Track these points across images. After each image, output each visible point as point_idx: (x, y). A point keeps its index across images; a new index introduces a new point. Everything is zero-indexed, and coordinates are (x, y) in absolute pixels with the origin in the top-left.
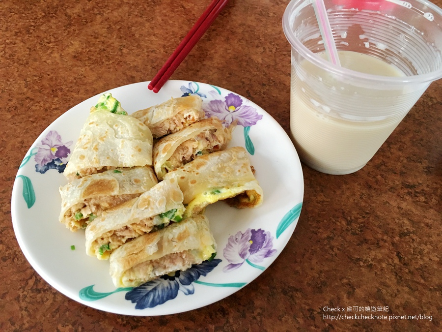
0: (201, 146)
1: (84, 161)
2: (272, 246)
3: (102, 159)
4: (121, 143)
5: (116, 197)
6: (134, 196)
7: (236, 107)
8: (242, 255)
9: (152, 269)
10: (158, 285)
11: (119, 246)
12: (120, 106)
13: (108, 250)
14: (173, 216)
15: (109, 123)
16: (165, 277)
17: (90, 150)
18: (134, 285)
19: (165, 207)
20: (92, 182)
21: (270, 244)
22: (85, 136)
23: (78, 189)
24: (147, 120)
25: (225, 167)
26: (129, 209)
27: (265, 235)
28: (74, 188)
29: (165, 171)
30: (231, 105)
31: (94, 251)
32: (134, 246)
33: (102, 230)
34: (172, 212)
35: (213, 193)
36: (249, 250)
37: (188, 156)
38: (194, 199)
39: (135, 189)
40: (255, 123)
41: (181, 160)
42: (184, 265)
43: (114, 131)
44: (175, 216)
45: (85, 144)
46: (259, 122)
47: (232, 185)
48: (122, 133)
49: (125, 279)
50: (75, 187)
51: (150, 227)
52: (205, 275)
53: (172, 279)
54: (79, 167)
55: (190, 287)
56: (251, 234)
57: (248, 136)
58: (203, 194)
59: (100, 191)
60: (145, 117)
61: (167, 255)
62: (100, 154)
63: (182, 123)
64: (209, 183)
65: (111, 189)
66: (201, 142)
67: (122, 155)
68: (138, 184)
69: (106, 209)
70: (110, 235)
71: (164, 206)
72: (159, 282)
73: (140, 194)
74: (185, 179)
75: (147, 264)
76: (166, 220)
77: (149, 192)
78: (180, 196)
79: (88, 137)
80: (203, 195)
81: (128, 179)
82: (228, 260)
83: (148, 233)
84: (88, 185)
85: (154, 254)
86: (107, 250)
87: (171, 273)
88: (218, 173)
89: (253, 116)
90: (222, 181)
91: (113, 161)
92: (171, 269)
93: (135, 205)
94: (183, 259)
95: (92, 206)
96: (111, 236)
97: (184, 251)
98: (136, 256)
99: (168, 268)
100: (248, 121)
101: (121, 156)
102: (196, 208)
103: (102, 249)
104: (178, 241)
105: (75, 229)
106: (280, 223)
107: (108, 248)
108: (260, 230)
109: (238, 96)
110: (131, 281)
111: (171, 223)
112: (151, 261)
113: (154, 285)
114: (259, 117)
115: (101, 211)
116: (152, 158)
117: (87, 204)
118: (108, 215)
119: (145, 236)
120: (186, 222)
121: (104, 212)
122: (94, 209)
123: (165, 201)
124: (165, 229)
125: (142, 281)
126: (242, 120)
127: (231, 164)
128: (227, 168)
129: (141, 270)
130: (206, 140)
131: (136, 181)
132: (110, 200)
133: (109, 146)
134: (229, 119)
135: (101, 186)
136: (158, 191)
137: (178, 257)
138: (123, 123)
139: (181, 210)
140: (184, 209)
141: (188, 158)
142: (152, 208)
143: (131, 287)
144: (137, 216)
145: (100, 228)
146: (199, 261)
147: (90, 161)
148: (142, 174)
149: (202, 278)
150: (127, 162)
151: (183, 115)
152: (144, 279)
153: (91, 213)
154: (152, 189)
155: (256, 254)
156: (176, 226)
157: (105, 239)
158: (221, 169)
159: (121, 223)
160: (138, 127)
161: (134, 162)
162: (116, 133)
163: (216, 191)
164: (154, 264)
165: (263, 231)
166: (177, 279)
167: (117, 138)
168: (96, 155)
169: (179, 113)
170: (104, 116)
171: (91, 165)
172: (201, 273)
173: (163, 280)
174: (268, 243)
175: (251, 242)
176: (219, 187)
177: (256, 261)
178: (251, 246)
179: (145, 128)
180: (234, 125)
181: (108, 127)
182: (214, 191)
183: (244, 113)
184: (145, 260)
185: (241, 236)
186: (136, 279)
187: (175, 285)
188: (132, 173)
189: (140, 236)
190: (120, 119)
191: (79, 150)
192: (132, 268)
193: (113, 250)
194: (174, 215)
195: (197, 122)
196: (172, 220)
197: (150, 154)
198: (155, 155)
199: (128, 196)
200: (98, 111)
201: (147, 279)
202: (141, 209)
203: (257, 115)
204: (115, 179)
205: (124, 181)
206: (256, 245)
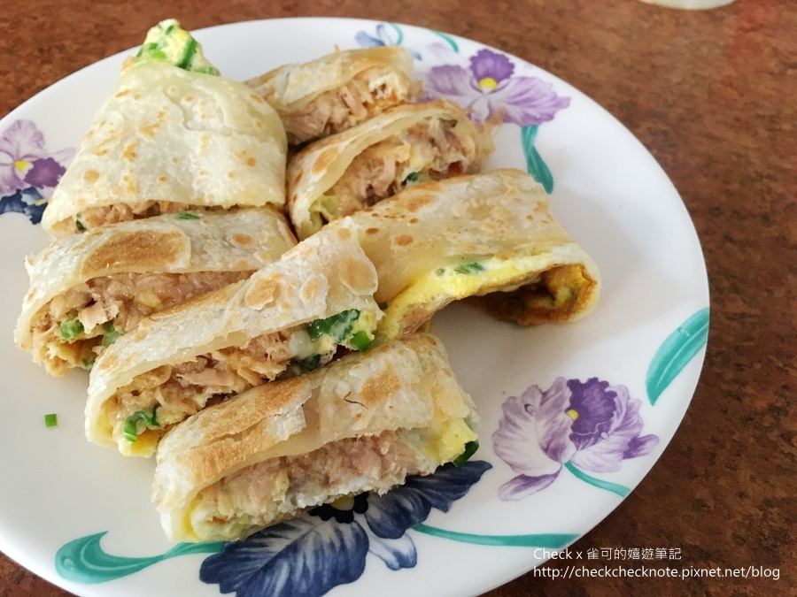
0: (419, 159)
1: (96, 184)
2: (640, 425)
3: (147, 181)
4: (201, 143)
5: (182, 279)
6: (231, 277)
7: (498, 80)
8: (553, 451)
9: (285, 487)
10: (303, 537)
11: (187, 417)
12: (201, 54)
13: (153, 428)
14: (347, 331)
15: (169, 92)
16: (325, 512)
17: (115, 157)
18: (228, 534)
19: (324, 302)
20: (114, 237)
21: (635, 419)
22: (103, 124)
23: (73, 253)
24: (272, 91)
25: (490, 208)
26: (218, 307)
27: (614, 394)
28: (62, 253)
29: (319, 222)
30: (487, 75)
31: (110, 431)
32: (231, 414)
33: (133, 364)
34: (343, 321)
35: (461, 270)
36: (572, 438)
37: (383, 183)
38: (407, 287)
39: (239, 260)
40: (550, 117)
41: (363, 193)
42: (383, 476)
43: (181, 112)
44: (353, 332)
45: (103, 144)
46: (561, 115)
47: (517, 252)
48: (203, 117)
49: (200, 515)
50: (65, 249)
51: (280, 363)
52: (445, 509)
53: (346, 517)
54: (82, 201)
55: (402, 545)
56: (568, 393)
57: (534, 150)
58: (433, 272)
59: (137, 258)
60: (267, 85)
61: (332, 444)
62: (143, 169)
63: (365, 104)
64: (449, 244)
65: (170, 255)
66: (418, 148)
67: (202, 173)
68: (246, 246)
69: (151, 312)
70: (158, 381)
71: (321, 300)
72: (304, 528)
73: (250, 273)
74: (378, 234)
75: (270, 471)
76: (328, 344)
77: (278, 264)
78: (368, 275)
79: (113, 128)
80: (433, 277)
81: (217, 233)
82: (510, 465)
83: (272, 379)
84: (101, 244)
85: (292, 437)
86: (149, 428)
87: (344, 498)
88: (473, 222)
89: (545, 99)
90: (485, 239)
91: (176, 187)
92: (347, 487)
93: (237, 297)
94: (382, 456)
95: (111, 300)
96: (164, 386)
97: (386, 433)
98: (235, 444)
99: (337, 482)
100: (532, 112)
101: (200, 177)
102: (414, 311)
103: (132, 423)
104: (364, 402)
105: (61, 368)
106: (653, 362)
107: (154, 421)
108: (593, 381)
109: (503, 56)
110: (219, 521)
111: (341, 352)
112: (283, 459)
113: (293, 537)
114: (560, 103)
115: (136, 318)
116: (283, 188)
117: (95, 296)
118: (156, 325)
119: (265, 387)
120: (384, 349)
121: (146, 319)
122: (115, 309)
123: (325, 288)
124: (323, 371)
125: (255, 522)
126: (515, 112)
127: (505, 201)
128: (496, 209)
129: (251, 488)
130: (430, 145)
131: (241, 239)
132: (165, 287)
133: (167, 150)
134: (482, 109)
135: (139, 248)
136: (304, 260)
137: (368, 452)
138: (208, 92)
139: (370, 315)
140: (380, 314)
141: (381, 190)
142: (286, 306)
143: (217, 540)
144: (239, 326)
145: (129, 360)
146: (427, 464)
147: (112, 187)
148: (258, 223)
149: (435, 518)
150: (215, 191)
151: (367, 83)
152: (261, 517)
153: (105, 320)
154: (284, 258)
155: (596, 448)
156: (356, 362)
157: (143, 395)
158: (480, 212)
159: (191, 344)
160: (249, 105)
161: (236, 192)
162: (187, 116)
163: (472, 266)
164: (295, 469)
165: (605, 384)
166: (360, 519)
167: (191, 129)
168: (131, 171)
169: (356, 78)
170: (157, 76)
171: (115, 197)
172: (434, 502)
173: (317, 520)
174: (627, 417)
175: (574, 415)
176: (480, 256)
177: (598, 468)
178: (576, 426)
179: (265, 109)
180: (496, 123)
181: (166, 102)
182: (465, 264)
183: (521, 94)
184: (263, 458)
185: (539, 398)
186: (235, 517)
187: (357, 536)
188: (228, 221)
189: (249, 387)
190: (199, 84)
191: (86, 158)
192: (222, 480)
193: (168, 428)
194: (351, 328)
195: (402, 102)
196: (343, 343)
197: (279, 176)
198: (293, 179)
199: (215, 278)
200: (142, 65)
201: (270, 518)
202: (254, 308)
203: (555, 97)
204: (181, 232)
205: (206, 237)
206: (589, 423)
